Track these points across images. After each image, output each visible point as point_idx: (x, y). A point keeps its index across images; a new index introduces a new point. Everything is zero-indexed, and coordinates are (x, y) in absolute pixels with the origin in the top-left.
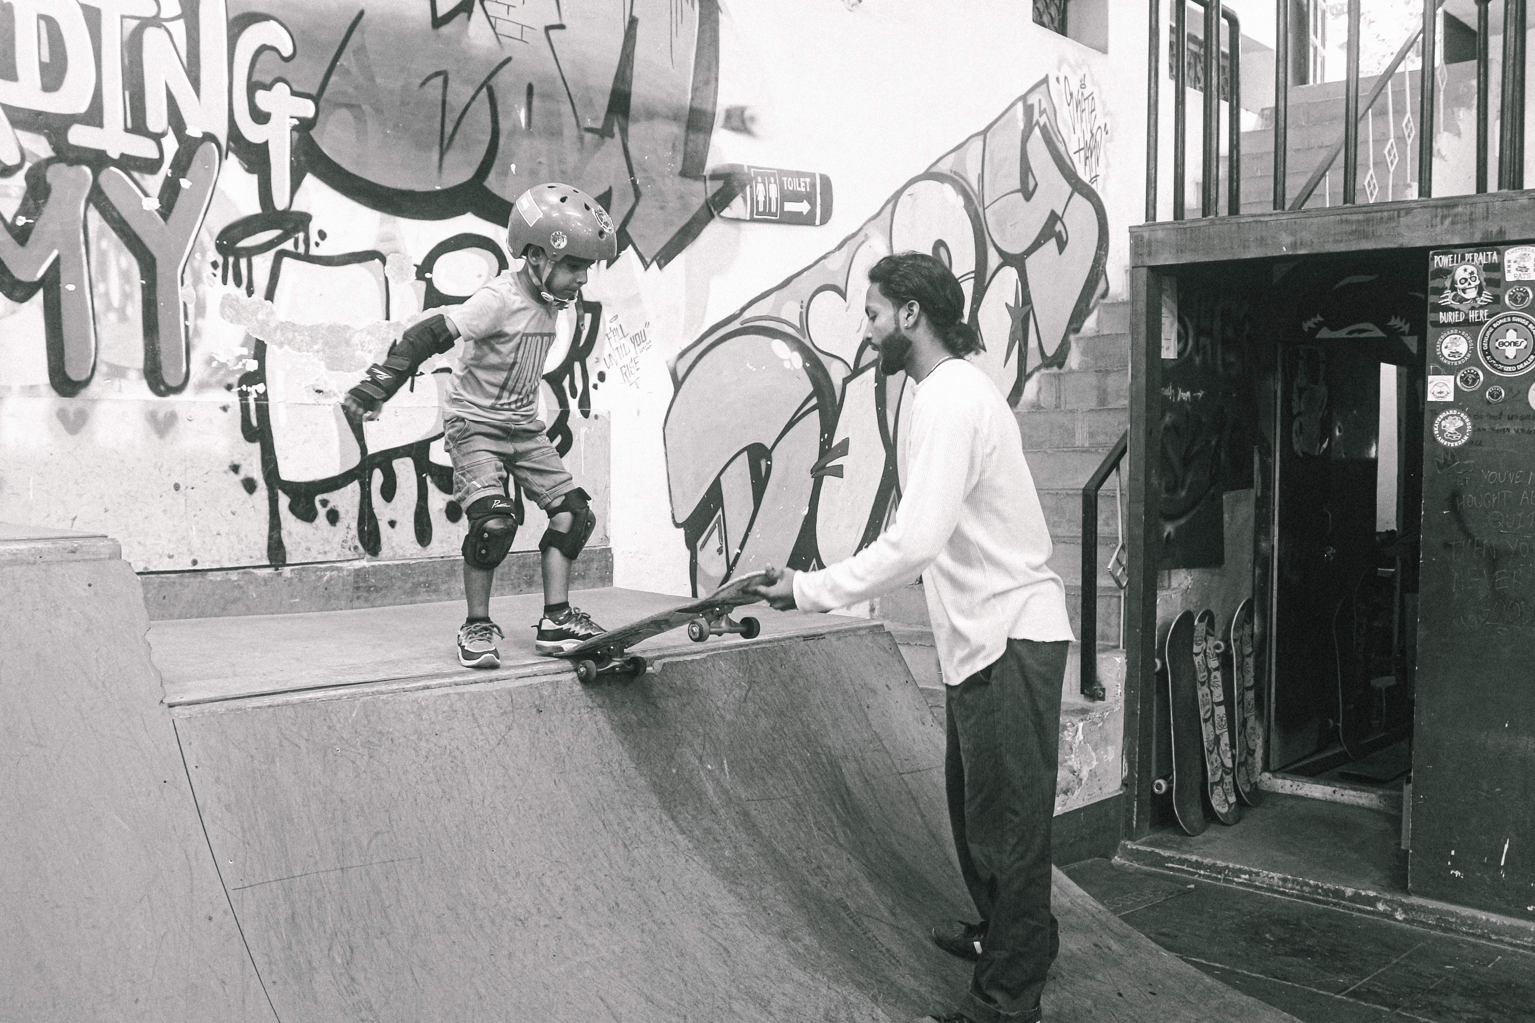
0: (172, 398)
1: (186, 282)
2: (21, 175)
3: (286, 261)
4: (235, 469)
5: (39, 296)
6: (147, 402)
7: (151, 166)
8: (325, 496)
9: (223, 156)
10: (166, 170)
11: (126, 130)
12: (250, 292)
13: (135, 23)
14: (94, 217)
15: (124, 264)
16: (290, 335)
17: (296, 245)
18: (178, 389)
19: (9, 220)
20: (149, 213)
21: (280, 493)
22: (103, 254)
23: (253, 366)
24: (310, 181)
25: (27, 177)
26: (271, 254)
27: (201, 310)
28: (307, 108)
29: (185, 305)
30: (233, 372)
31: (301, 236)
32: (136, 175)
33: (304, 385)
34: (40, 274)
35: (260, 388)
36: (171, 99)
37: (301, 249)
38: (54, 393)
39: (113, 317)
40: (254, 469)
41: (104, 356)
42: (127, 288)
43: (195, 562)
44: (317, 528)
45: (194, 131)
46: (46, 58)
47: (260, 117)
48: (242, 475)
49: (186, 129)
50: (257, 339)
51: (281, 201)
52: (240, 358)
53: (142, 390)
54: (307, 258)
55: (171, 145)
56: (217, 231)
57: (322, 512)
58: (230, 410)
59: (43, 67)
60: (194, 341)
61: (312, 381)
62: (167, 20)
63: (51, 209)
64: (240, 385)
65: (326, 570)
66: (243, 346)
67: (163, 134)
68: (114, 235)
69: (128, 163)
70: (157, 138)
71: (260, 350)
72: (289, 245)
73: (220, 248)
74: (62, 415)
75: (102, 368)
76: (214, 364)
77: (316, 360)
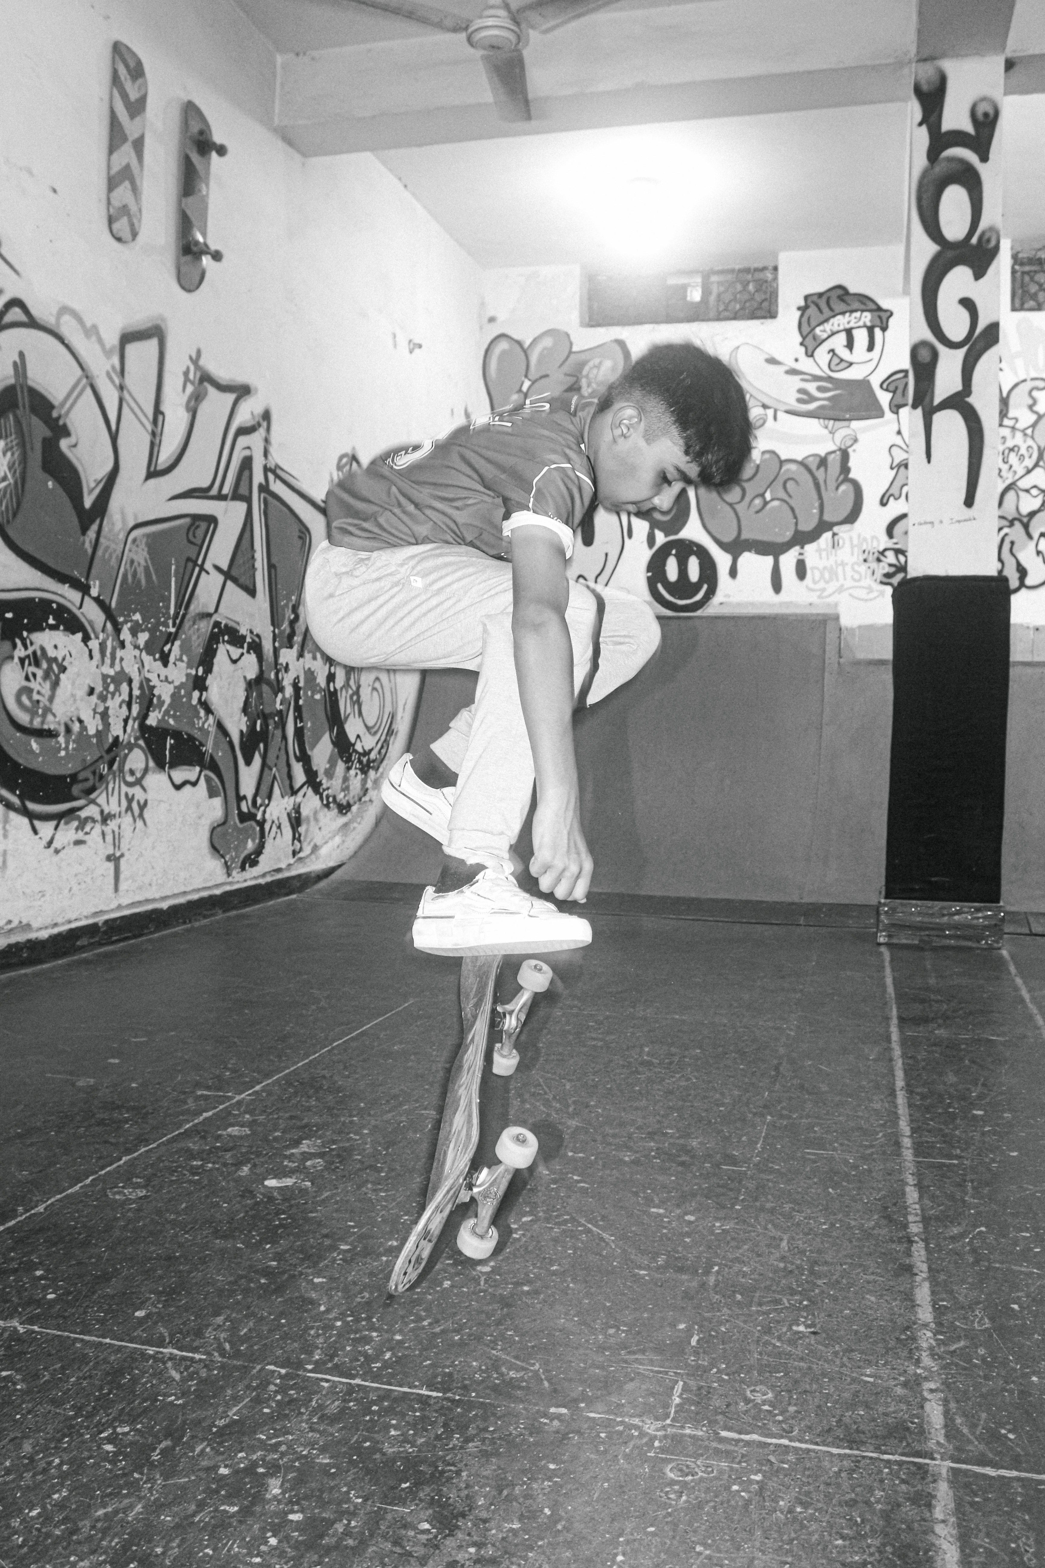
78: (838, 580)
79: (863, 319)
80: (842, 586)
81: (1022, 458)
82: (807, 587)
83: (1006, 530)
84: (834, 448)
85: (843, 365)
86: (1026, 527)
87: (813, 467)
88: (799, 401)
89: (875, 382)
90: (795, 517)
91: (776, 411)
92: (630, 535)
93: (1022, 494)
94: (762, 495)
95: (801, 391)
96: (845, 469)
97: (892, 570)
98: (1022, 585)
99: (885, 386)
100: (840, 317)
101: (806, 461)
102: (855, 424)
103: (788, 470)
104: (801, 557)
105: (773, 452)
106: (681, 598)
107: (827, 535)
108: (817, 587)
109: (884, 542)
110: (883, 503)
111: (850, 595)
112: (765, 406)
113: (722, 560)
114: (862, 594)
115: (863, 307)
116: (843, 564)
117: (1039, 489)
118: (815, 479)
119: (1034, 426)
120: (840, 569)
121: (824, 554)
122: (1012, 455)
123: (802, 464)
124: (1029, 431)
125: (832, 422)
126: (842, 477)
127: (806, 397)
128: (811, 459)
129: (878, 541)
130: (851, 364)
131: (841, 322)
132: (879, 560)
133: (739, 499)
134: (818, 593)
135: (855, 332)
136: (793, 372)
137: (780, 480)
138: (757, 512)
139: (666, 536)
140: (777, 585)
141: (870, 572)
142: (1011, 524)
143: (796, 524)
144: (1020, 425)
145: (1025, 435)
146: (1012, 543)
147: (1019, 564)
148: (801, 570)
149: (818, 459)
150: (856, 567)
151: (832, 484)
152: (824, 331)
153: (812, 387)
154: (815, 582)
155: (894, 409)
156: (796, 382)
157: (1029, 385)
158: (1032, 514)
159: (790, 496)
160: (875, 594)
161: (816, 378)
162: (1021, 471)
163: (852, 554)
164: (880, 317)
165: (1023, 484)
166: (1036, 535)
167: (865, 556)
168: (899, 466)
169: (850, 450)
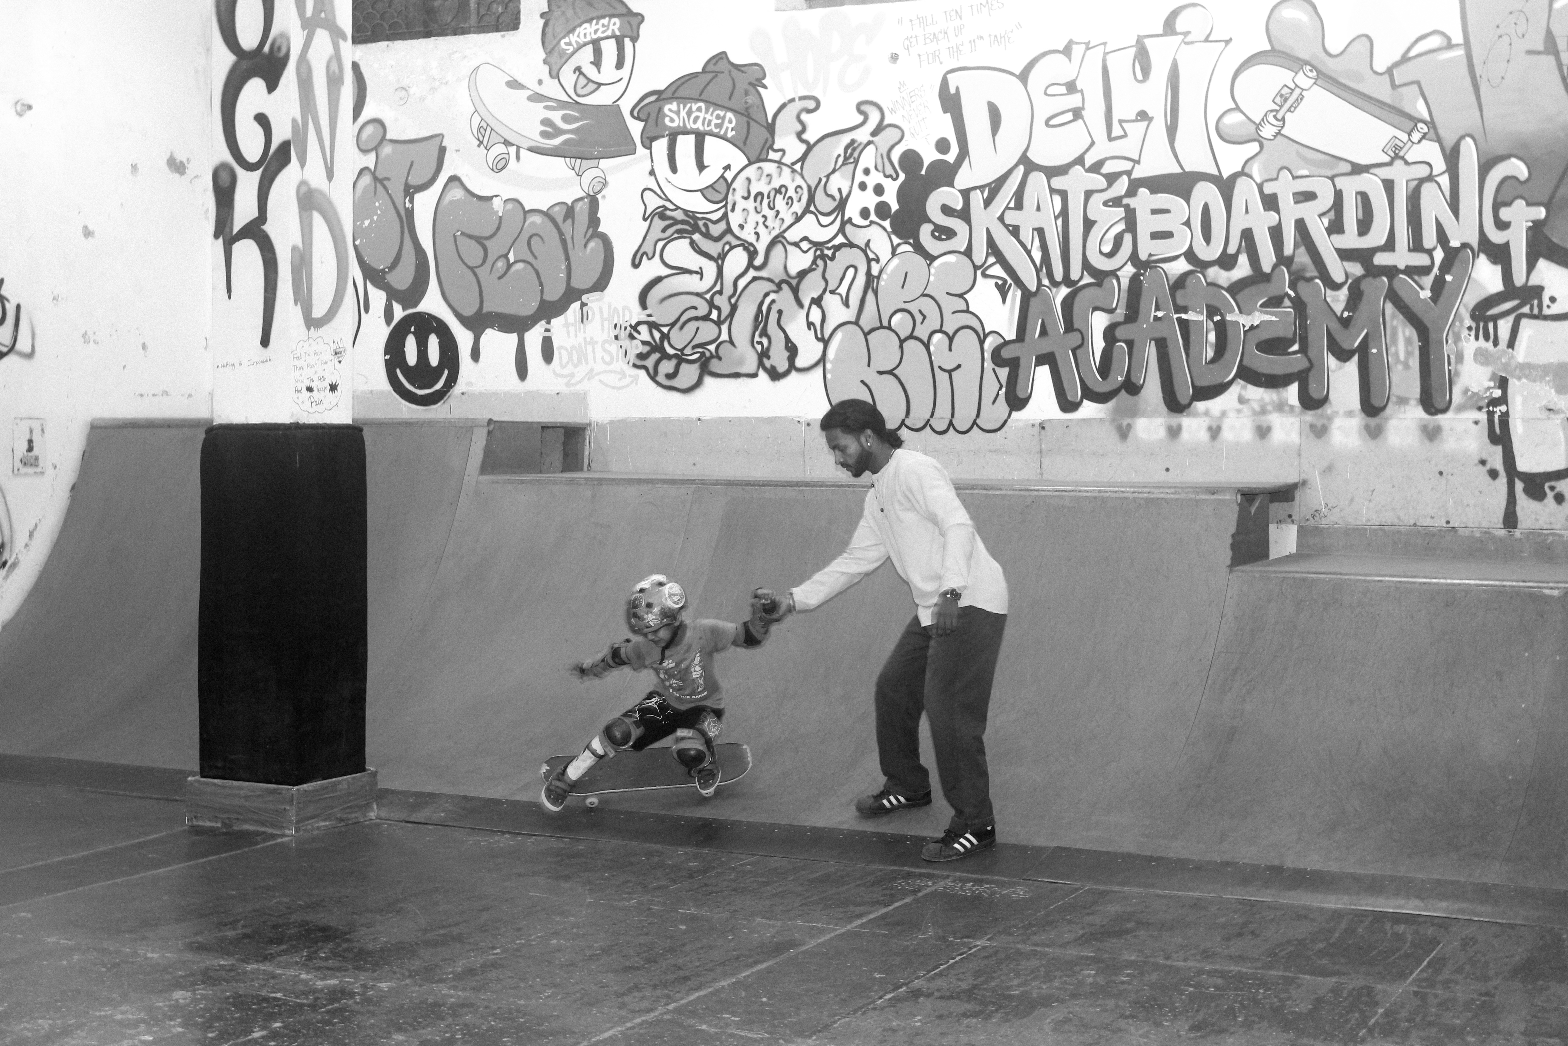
0: (1439, 417)
1: (1450, 342)
2: (1346, 287)
3: (1524, 322)
4: (1483, 462)
5: (1356, 358)
6: (1421, 419)
7: (1425, 270)
8: (1553, 483)
9: (1475, 256)
10: (1435, 270)
11: (1410, 250)
12: (1496, 343)
13: (1416, 182)
14: (1389, 308)
15: (1407, 333)
16: (1527, 372)
17: (1532, 309)
18: (1444, 410)
19: (1339, 314)
20: (1425, 299)
21: (1517, 480)
22: (1394, 329)
23: (1498, 393)
24: (1543, 264)
25: (1349, 289)
26: (1511, 318)
27: (1460, 358)
28: (1541, 213)
29: (1449, 356)
30: (1484, 398)
31: (1536, 302)
32: (1416, 277)
33: (1538, 405)
34: (1356, 344)
35: (1503, 408)
36: (1439, 225)
37: (1536, 311)
38: (1363, 415)
39: (1400, 367)
40: (1497, 462)
41: (1395, 391)
42: (1410, 348)
43: (1448, 522)
44: (1545, 506)
45: (1455, 243)
46: (1361, 216)
47: (1502, 225)
48: (1488, 467)
49: (1449, 242)
50: (1501, 376)
51: (1519, 279)
52: (1489, 388)
53: (1419, 413)
54: (1540, 317)
55: (1439, 255)
56: (1471, 305)
57: (1550, 495)
58: (1480, 424)
59: (1359, 222)
60: (1455, 379)
61: (1544, 403)
62: (1436, 176)
63: (1364, 306)
64: (1488, 406)
65: (1550, 534)
66: (1491, 380)
67: (1434, 249)
68: (1401, 317)
69: (1411, 271)
70: (1430, 252)
71: (1503, 383)
72: (1526, 310)
73: (1473, 317)
74: (1367, 427)
75: (1393, 399)
76: (1469, 393)
77: (1548, 388)
78: (587, 363)
79: (611, 27)
80: (592, 370)
81: (790, 201)
82: (554, 371)
83: (772, 296)
84: (583, 194)
85: (591, 87)
86: (795, 291)
87: (560, 219)
88: (544, 134)
89: (626, 106)
90: (541, 284)
91: (518, 148)
92: (367, 310)
93: (789, 247)
94: (506, 256)
95: (546, 122)
96: (594, 221)
97: (646, 349)
98: (792, 367)
99: (635, 114)
100: (586, 25)
101: (550, 212)
102: (604, 163)
103: (533, 223)
104: (547, 334)
105: (517, 201)
106: (420, 388)
107: (576, 305)
108: (565, 371)
109: (637, 314)
110: (636, 265)
111: (600, 381)
112: (507, 143)
113: (463, 338)
114: (612, 379)
115: (612, 11)
116: (593, 343)
117: (811, 242)
118: (561, 233)
119: (803, 159)
120: (590, 348)
121: (572, 329)
122: (779, 197)
123: (546, 214)
124: (798, 167)
125: (579, 161)
126: (590, 231)
127: (550, 129)
128: (557, 208)
129: (631, 312)
130: (600, 85)
131: (587, 31)
132: (632, 337)
133: (480, 261)
134: (566, 380)
135: (603, 44)
136: (537, 97)
137: (525, 236)
138: (500, 278)
139: (404, 309)
140: (522, 370)
141: (621, 352)
142: (779, 288)
143: (542, 291)
144: (787, 160)
145: (794, 171)
146: (780, 312)
147: (787, 338)
148: (548, 352)
149: (565, 208)
150: (607, 346)
151: (580, 239)
152: (569, 44)
153: (556, 117)
154: (563, 367)
155: (647, 142)
156: (539, 111)
157: (798, 105)
158: (802, 274)
159: (536, 258)
160: (628, 380)
161: (562, 105)
162: (789, 220)
163: (603, 330)
164: (629, 23)
165: (793, 235)
166: (806, 303)
167: (617, 332)
168: (653, 214)
169: (599, 196)
